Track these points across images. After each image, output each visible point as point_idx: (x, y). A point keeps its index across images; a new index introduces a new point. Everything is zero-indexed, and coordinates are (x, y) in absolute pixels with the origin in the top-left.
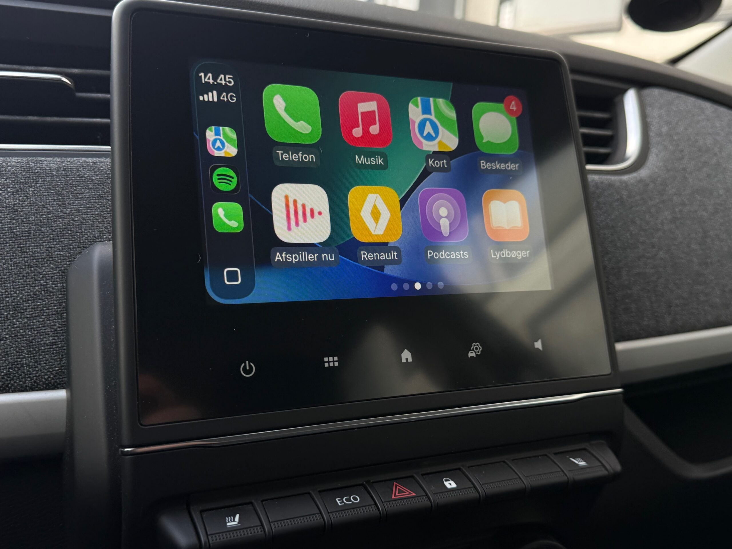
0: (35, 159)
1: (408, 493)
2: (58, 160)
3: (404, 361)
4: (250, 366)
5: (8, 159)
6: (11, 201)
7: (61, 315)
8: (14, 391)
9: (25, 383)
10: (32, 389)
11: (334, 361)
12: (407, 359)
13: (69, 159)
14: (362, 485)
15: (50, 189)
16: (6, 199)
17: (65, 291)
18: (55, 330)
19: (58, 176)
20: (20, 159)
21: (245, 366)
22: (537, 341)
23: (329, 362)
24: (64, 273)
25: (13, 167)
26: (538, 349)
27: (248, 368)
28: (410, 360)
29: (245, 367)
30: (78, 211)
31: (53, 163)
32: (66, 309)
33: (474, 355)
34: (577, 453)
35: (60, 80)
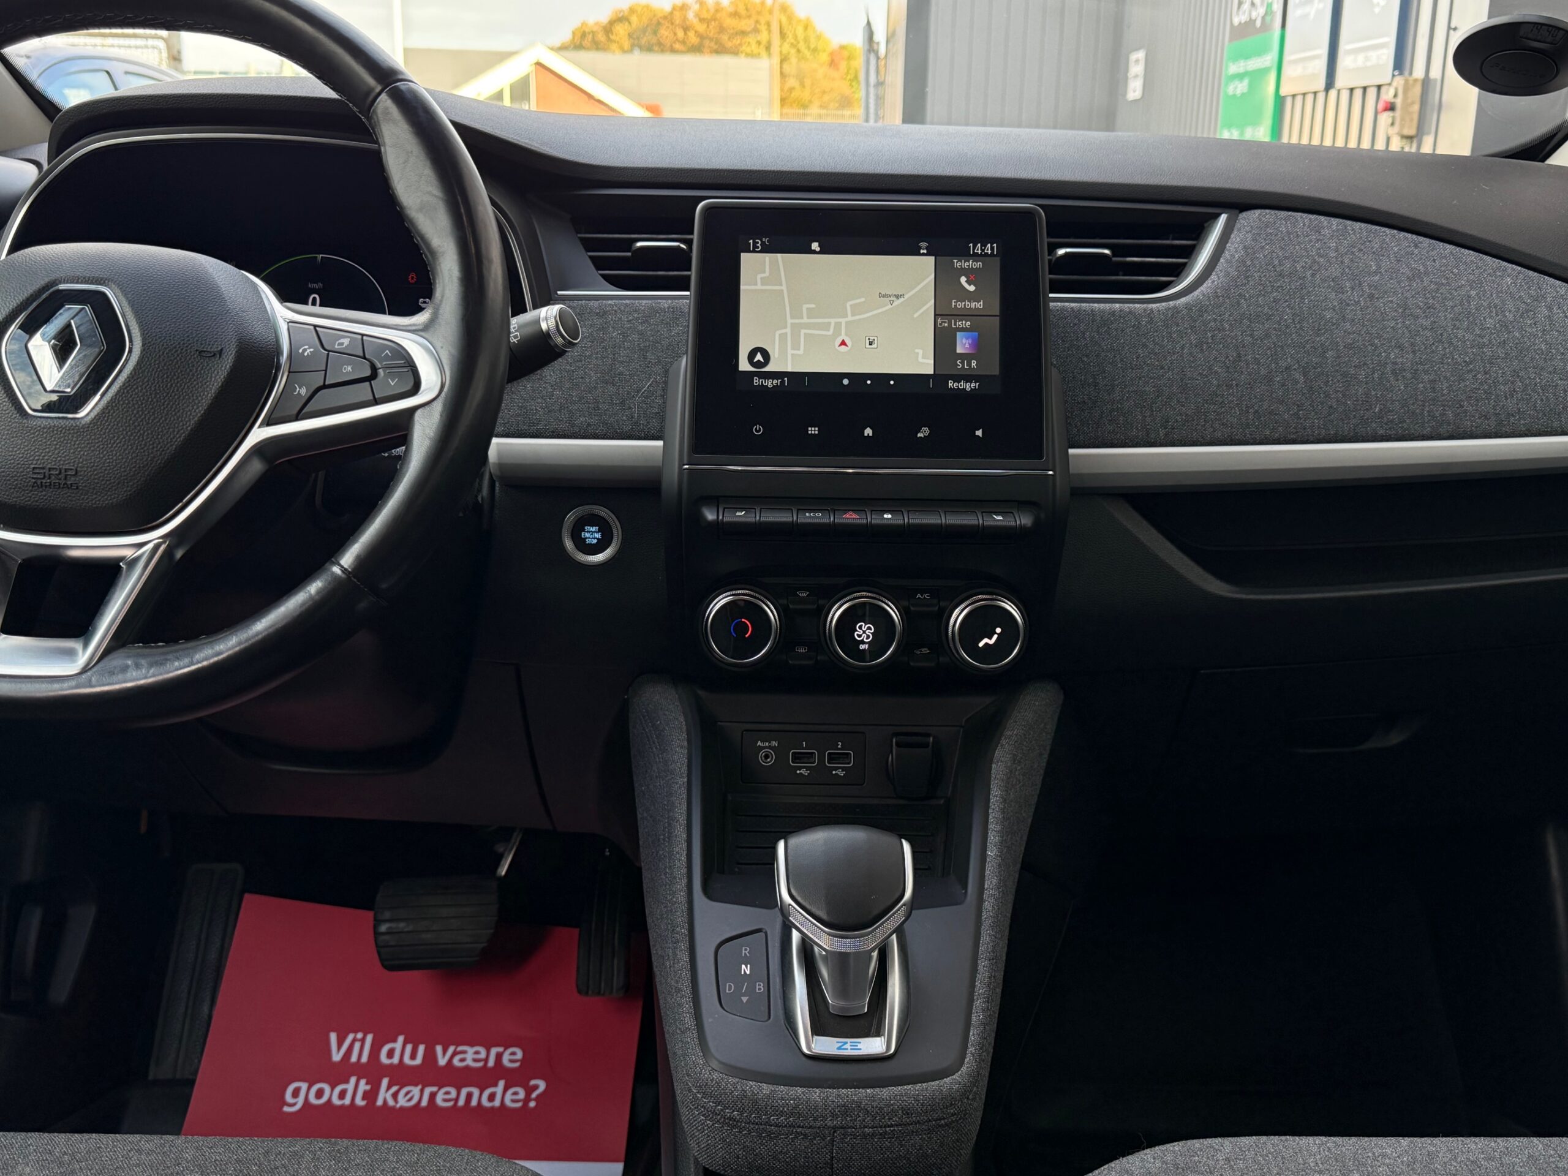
0: (656, 301)
1: (854, 516)
2: (670, 301)
3: (866, 435)
4: (760, 429)
5: (641, 301)
6: (640, 328)
7: (663, 396)
8: (635, 439)
9: (641, 434)
10: (645, 439)
11: (815, 431)
12: (868, 434)
13: (676, 301)
14: (828, 510)
15: (663, 320)
16: (637, 326)
17: (666, 383)
18: (659, 405)
19: (668, 312)
20: (647, 301)
21: (756, 428)
22: (978, 430)
23: (811, 430)
24: (667, 372)
25: (642, 306)
26: (978, 436)
27: (758, 429)
28: (871, 435)
30: (678, 334)
31: (665, 304)
32: (665, 394)
33: (922, 435)
34: (997, 514)
35: (679, 246)
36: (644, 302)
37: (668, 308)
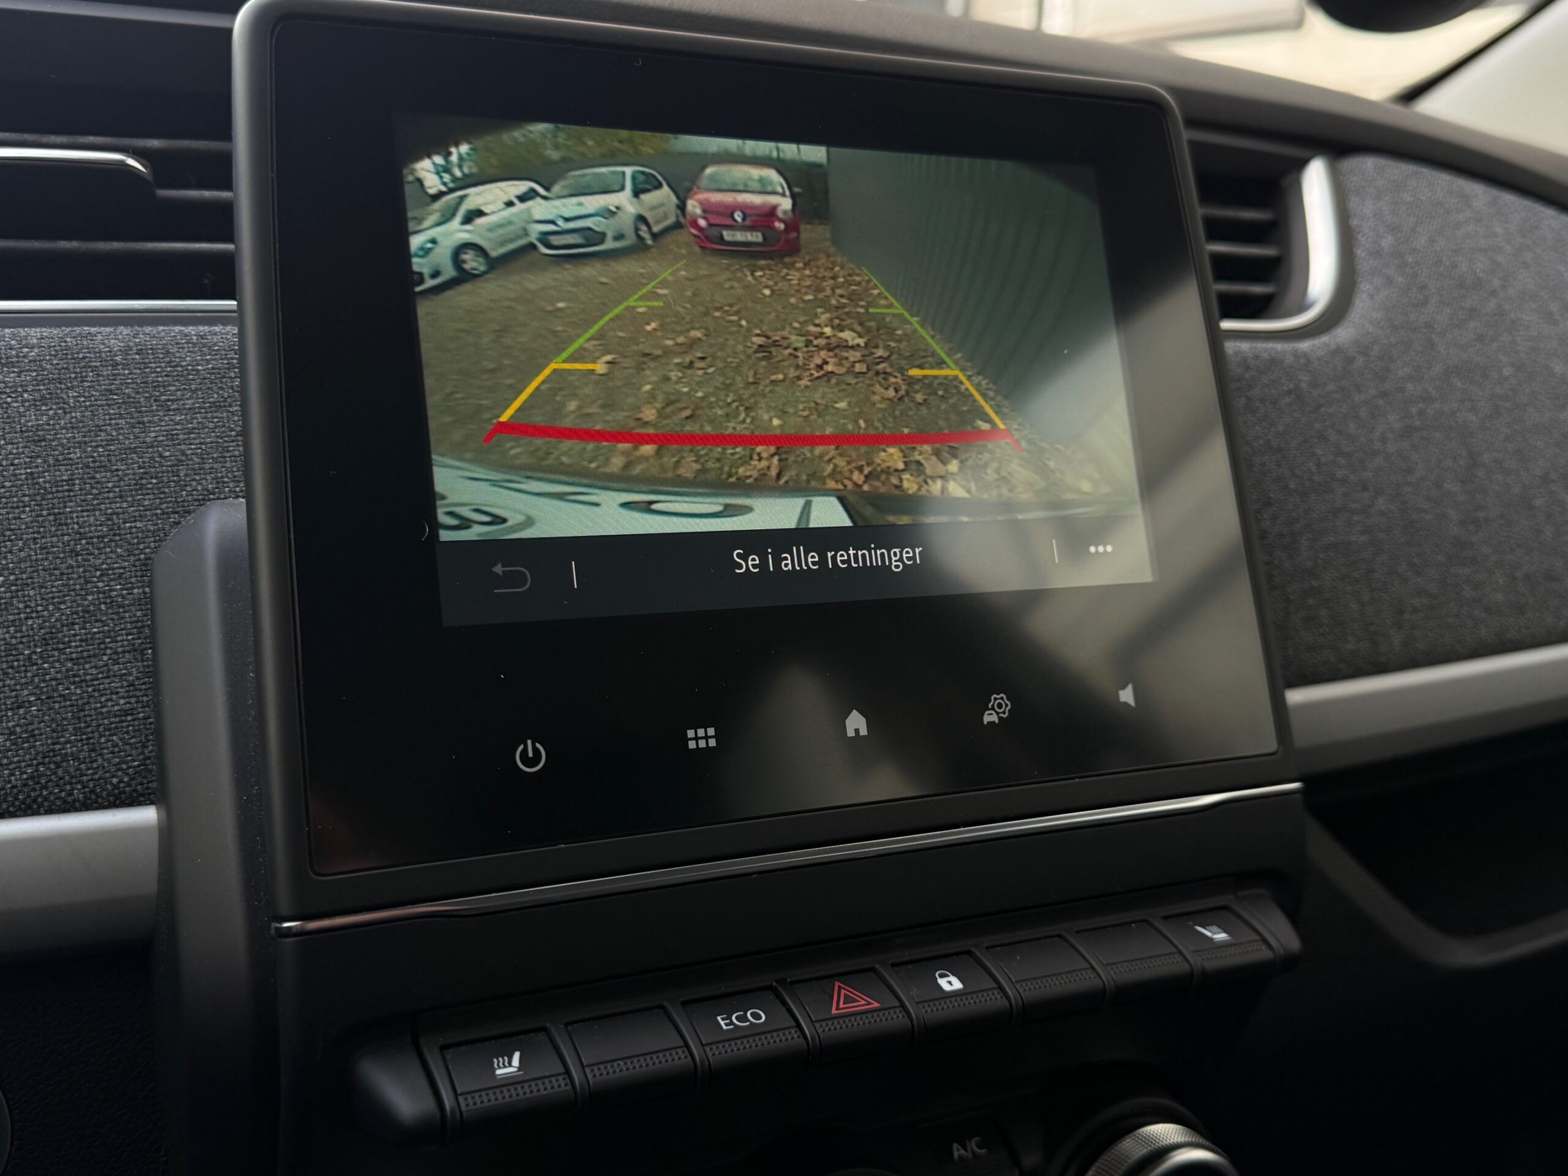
0: (78, 330)
1: (863, 1003)
2: (126, 331)
3: (851, 733)
4: (536, 751)
5: (22, 332)
6: (31, 419)
7: (142, 652)
8: (50, 811)
9: (70, 794)
10: (87, 806)
11: (706, 738)
12: (857, 731)
13: (148, 329)
14: (770, 988)
15: (111, 392)
16: (21, 415)
17: (149, 603)
18: (131, 685)
19: (126, 366)
20: (46, 331)
21: (525, 750)
22: (1124, 688)
23: (697, 739)
24: (146, 567)
26: (1126, 704)
27: (531, 754)
28: (864, 732)
29: (525, 752)
30: (171, 436)
31: (115, 338)
32: (153, 641)
33: (994, 718)
34: (1209, 916)
35: (122, 163)
36: (35, 333)
37: (126, 351)
